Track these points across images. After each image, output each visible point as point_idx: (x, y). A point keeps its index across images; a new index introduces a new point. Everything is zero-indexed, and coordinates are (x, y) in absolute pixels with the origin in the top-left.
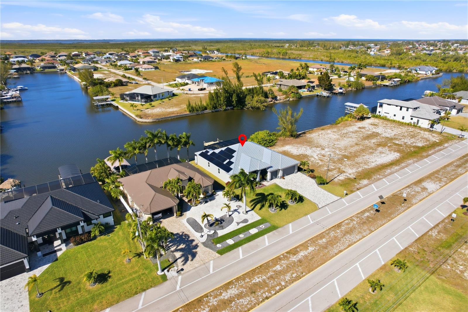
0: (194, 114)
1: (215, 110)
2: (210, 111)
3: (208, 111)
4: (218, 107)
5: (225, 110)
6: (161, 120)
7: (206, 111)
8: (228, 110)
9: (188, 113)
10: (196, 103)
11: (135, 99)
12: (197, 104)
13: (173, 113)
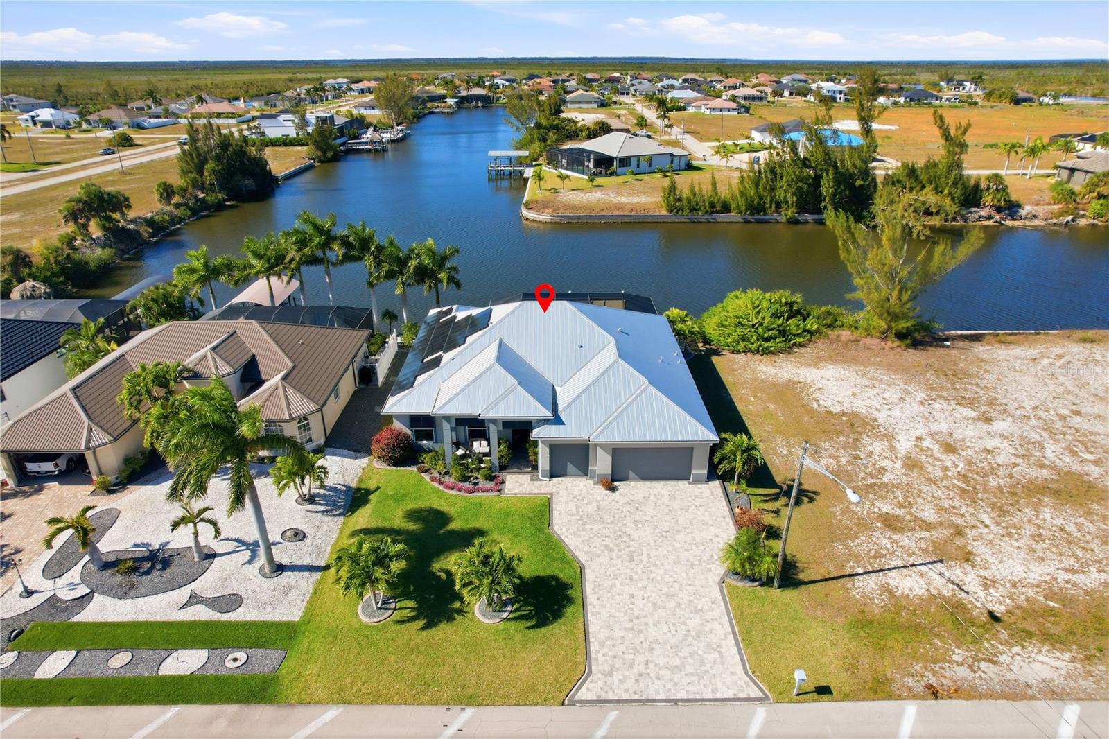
0: (682, 219)
1: (757, 217)
2: (738, 218)
3: (733, 216)
4: (769, 211)
5: (793, 222)
6: (575, 221)
7: (722, 217)
8: (806, 222)
9: (664, 212)
10: (692, 189)
11: (583, 165)
12: (697, 189)
13: (620, 207)
